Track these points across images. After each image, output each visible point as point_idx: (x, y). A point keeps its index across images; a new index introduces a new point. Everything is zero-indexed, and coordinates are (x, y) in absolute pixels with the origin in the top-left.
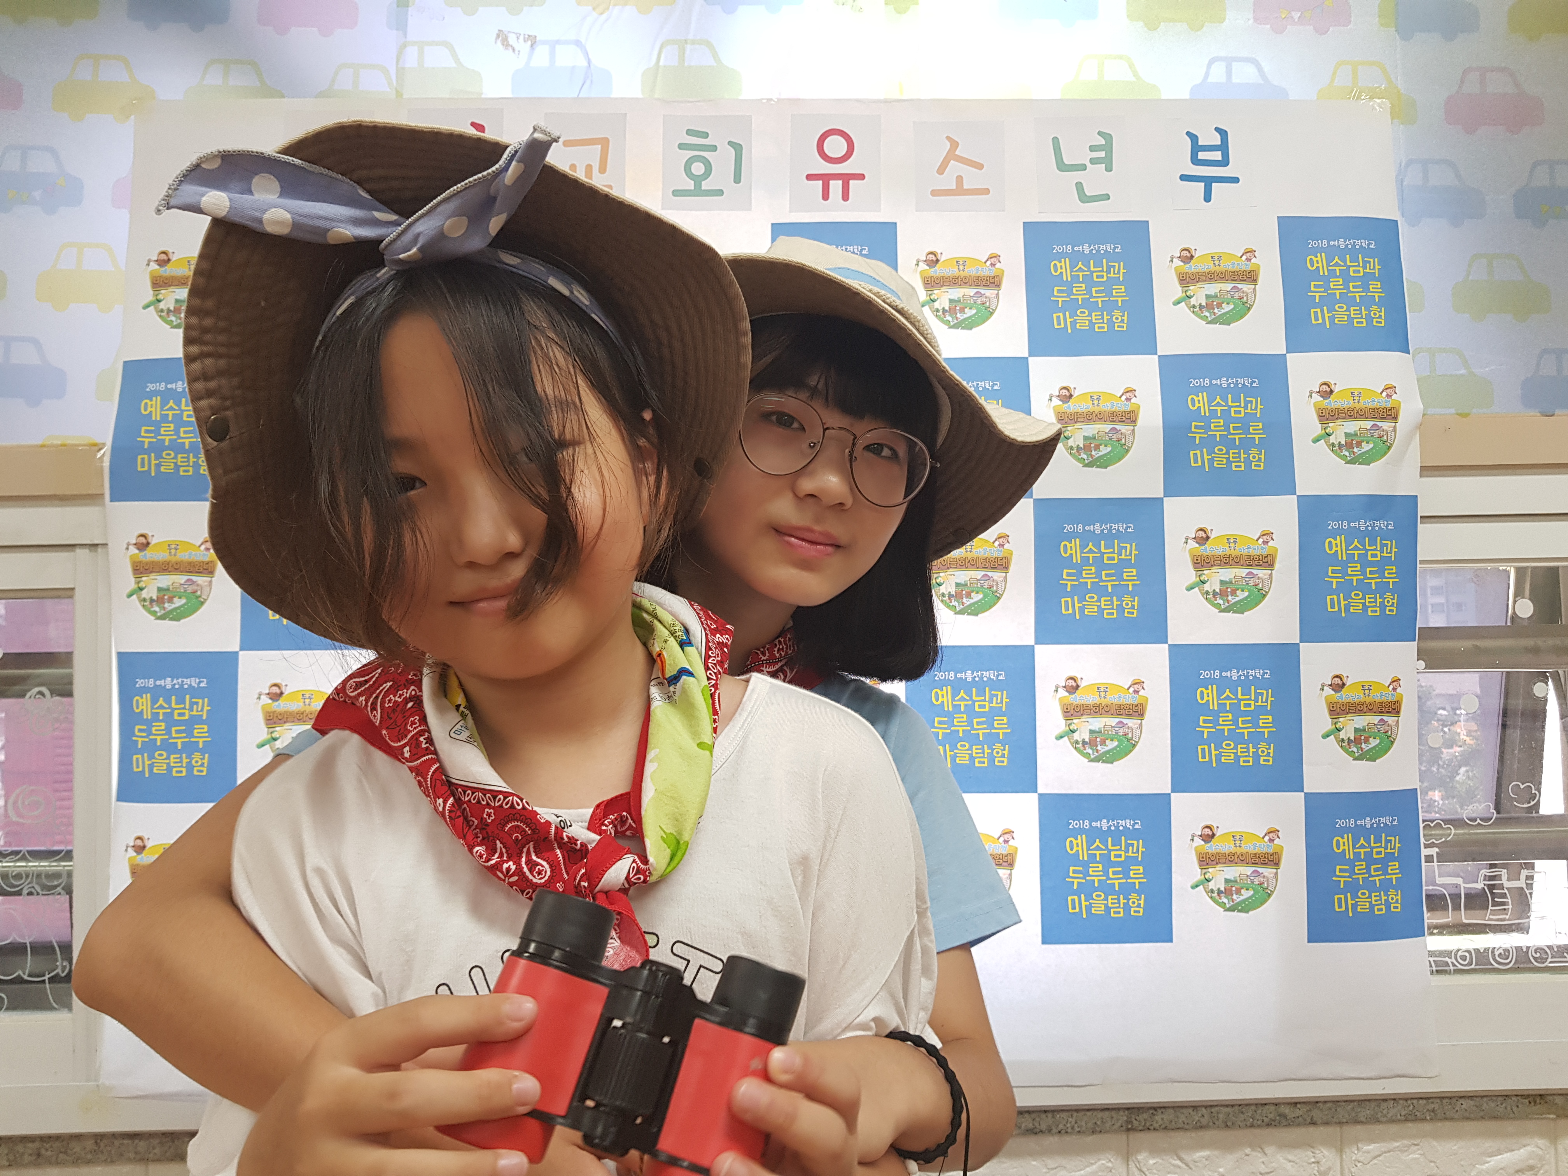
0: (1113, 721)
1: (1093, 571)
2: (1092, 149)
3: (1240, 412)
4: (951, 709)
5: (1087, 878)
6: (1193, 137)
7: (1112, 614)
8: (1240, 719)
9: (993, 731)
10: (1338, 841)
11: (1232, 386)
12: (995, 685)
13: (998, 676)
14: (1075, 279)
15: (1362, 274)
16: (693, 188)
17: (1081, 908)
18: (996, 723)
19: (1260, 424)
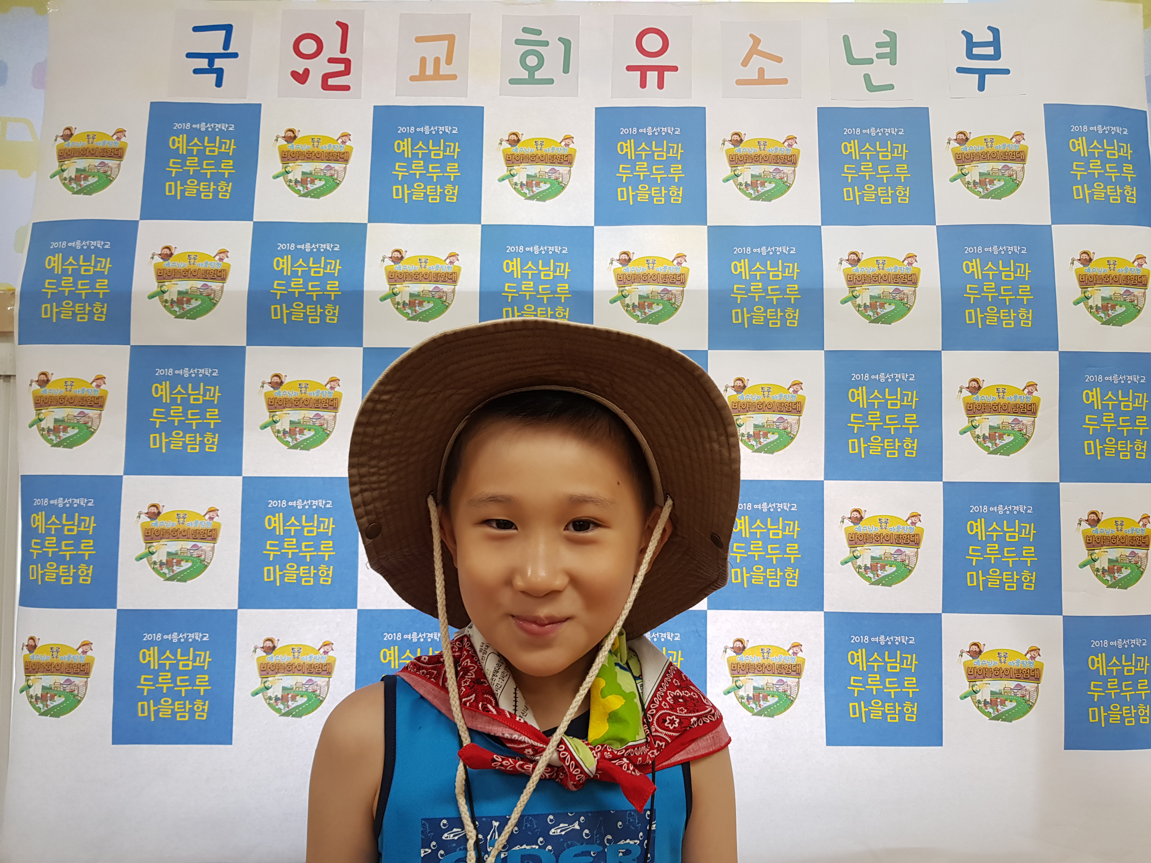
0: (892, 549)
1: (878, 415)
2: (879, 45)
3: (1010, 276)
4: (748, 536)
5: (867, 687)
6: (968, 36)
7: (894, 454)
8: (1006, 549)
9: (785, 556)
10: (1093, 659)
11: (1003, 253)
12: (787, 515)
13: (790, 507)
14: (863, 158)
15: (1117, 157)
16: (527, 77)
17: (861, 714)
18: (788, 549)
19: (1028, 287)
